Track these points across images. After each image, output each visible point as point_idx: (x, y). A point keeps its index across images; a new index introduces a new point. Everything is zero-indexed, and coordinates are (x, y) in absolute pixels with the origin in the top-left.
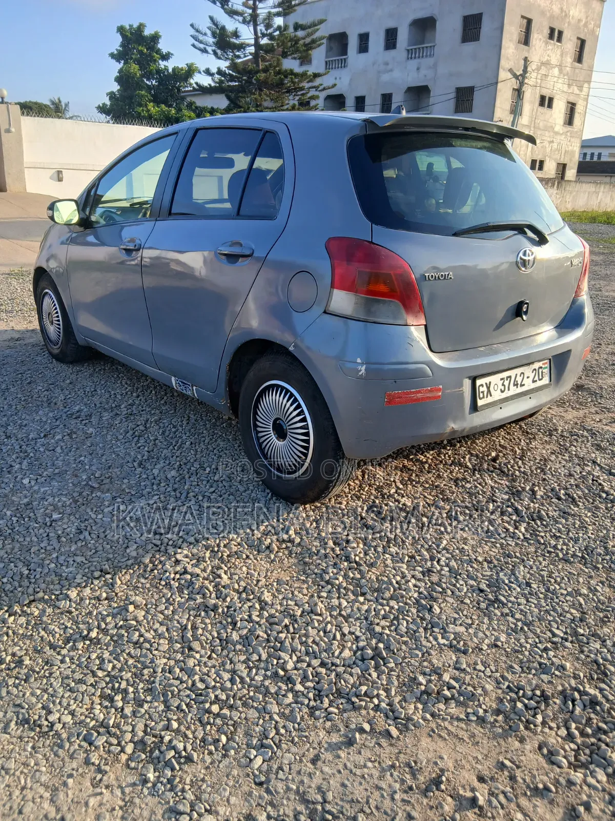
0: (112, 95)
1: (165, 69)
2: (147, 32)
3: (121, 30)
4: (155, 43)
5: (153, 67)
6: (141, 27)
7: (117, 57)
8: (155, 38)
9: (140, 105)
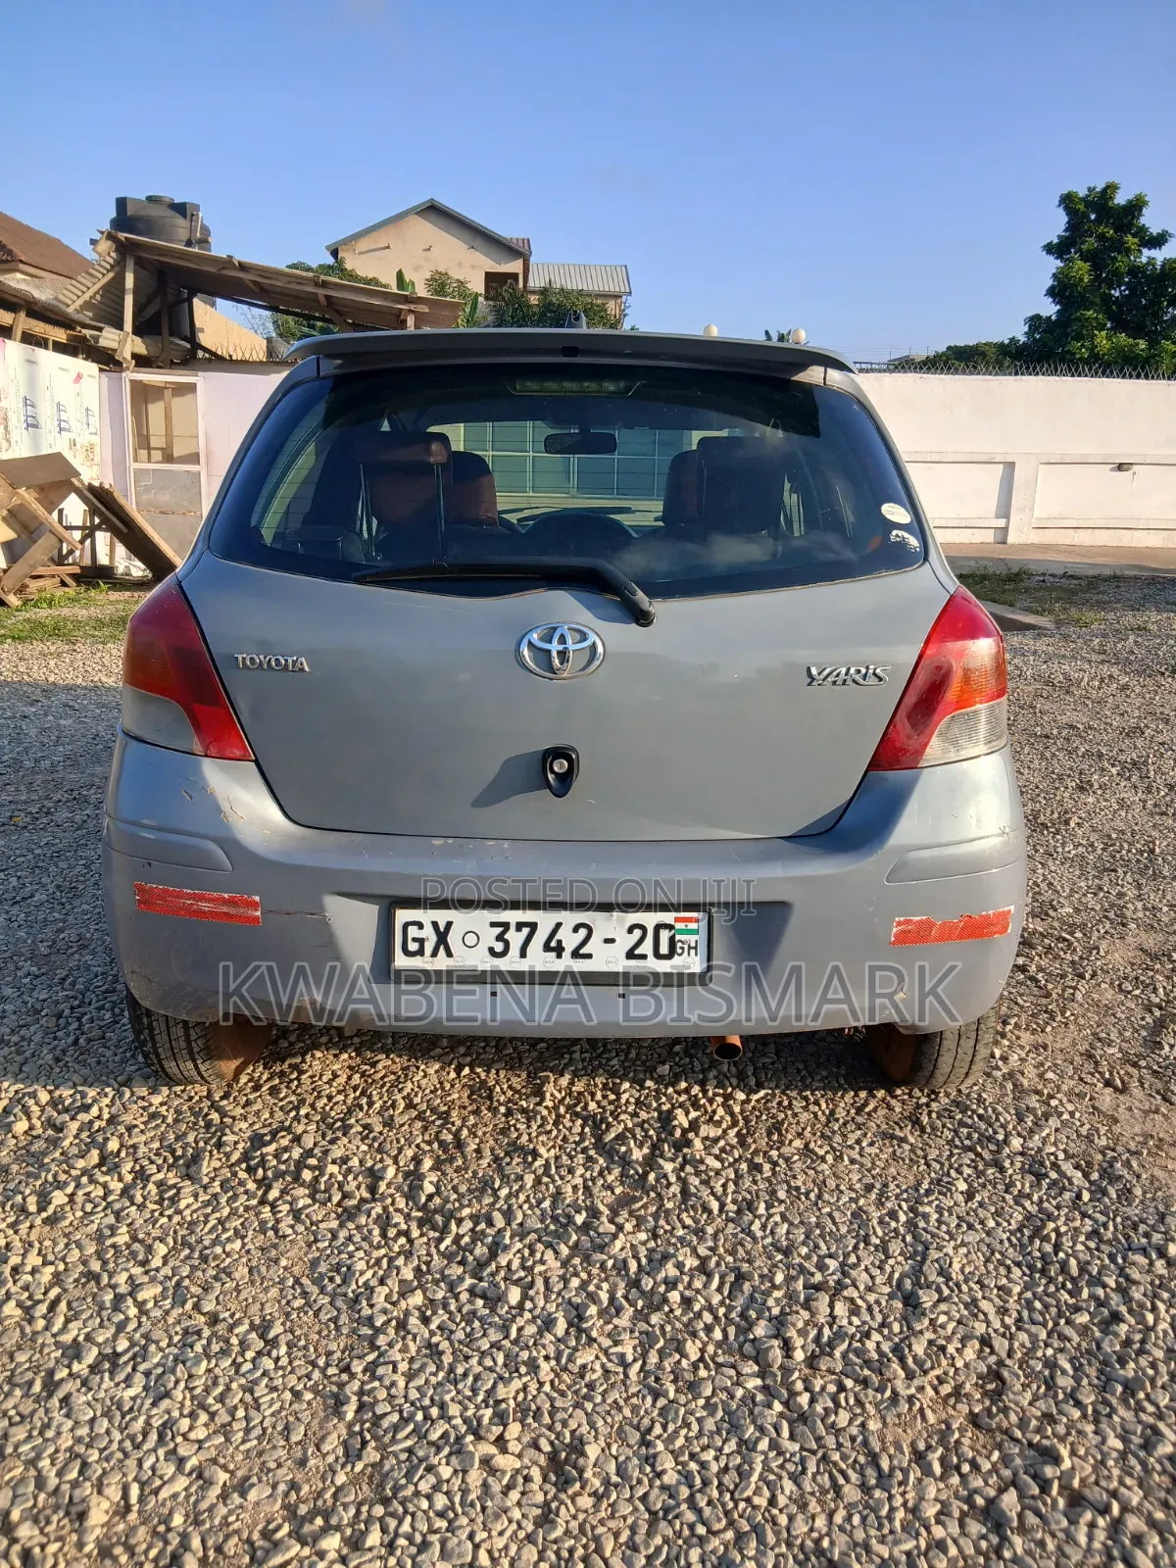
0: (1035, 322)
1: (1148, 263)
2: (1121, 199)
3: (1068, 201)
4: (1134, 217)
5: (1121, 263)
6: (1110, 189)
7: (1057, 249)
8: (1136, 206)
9: (1079, 337)
